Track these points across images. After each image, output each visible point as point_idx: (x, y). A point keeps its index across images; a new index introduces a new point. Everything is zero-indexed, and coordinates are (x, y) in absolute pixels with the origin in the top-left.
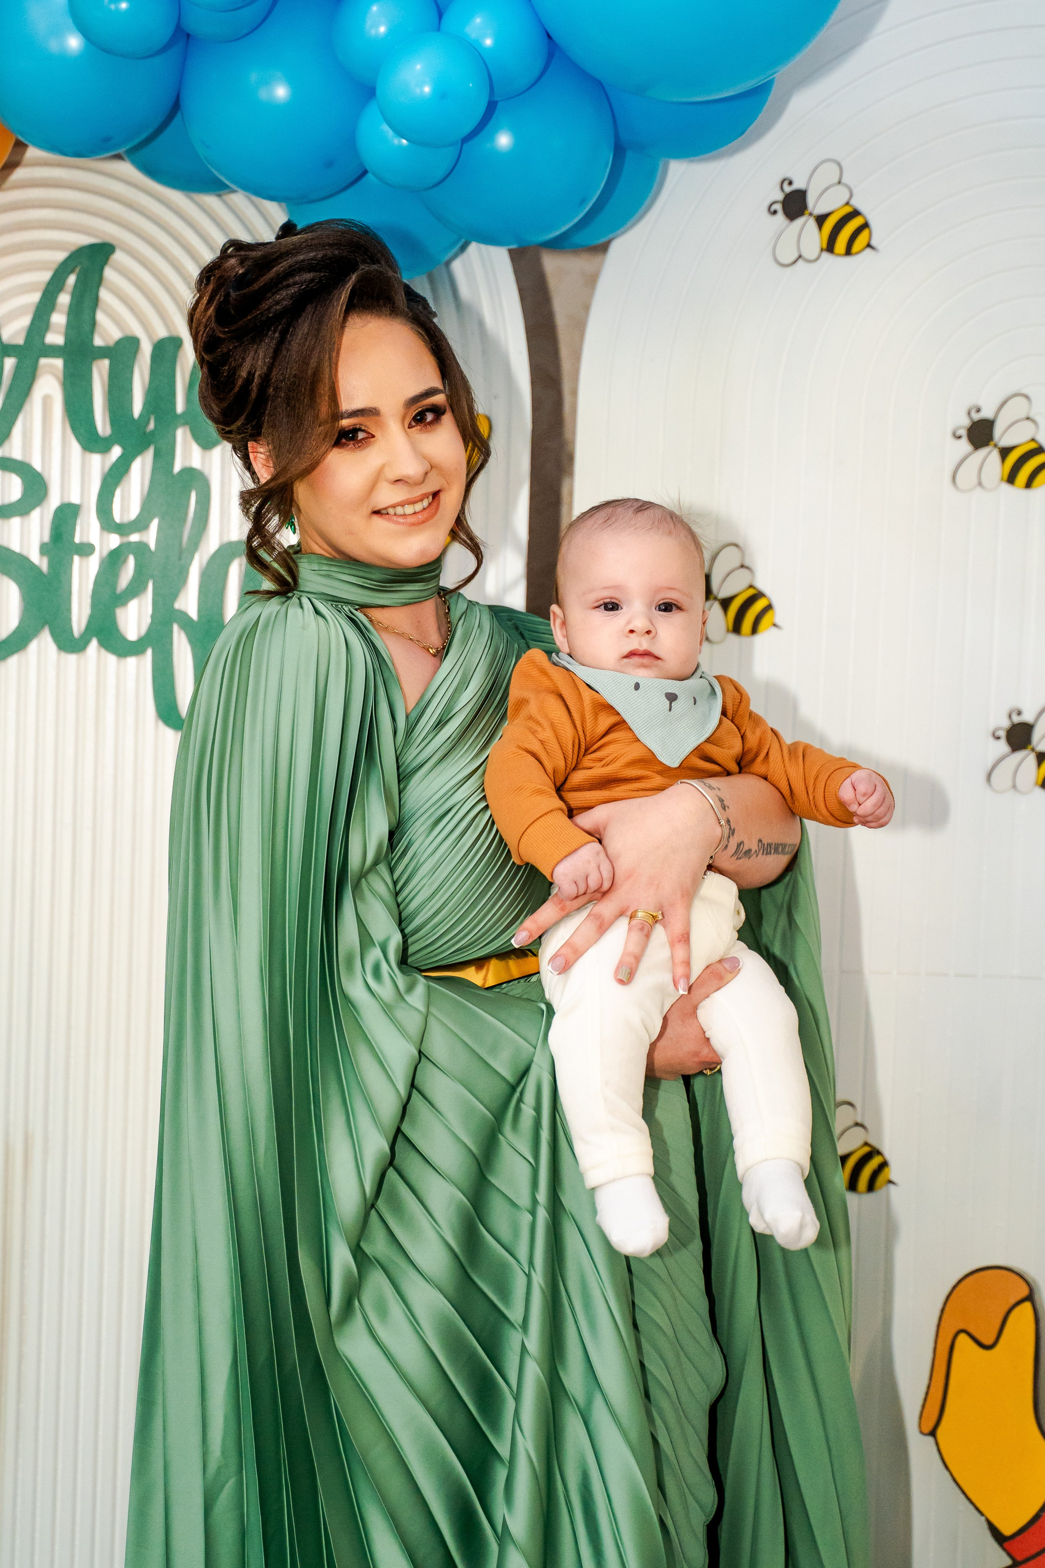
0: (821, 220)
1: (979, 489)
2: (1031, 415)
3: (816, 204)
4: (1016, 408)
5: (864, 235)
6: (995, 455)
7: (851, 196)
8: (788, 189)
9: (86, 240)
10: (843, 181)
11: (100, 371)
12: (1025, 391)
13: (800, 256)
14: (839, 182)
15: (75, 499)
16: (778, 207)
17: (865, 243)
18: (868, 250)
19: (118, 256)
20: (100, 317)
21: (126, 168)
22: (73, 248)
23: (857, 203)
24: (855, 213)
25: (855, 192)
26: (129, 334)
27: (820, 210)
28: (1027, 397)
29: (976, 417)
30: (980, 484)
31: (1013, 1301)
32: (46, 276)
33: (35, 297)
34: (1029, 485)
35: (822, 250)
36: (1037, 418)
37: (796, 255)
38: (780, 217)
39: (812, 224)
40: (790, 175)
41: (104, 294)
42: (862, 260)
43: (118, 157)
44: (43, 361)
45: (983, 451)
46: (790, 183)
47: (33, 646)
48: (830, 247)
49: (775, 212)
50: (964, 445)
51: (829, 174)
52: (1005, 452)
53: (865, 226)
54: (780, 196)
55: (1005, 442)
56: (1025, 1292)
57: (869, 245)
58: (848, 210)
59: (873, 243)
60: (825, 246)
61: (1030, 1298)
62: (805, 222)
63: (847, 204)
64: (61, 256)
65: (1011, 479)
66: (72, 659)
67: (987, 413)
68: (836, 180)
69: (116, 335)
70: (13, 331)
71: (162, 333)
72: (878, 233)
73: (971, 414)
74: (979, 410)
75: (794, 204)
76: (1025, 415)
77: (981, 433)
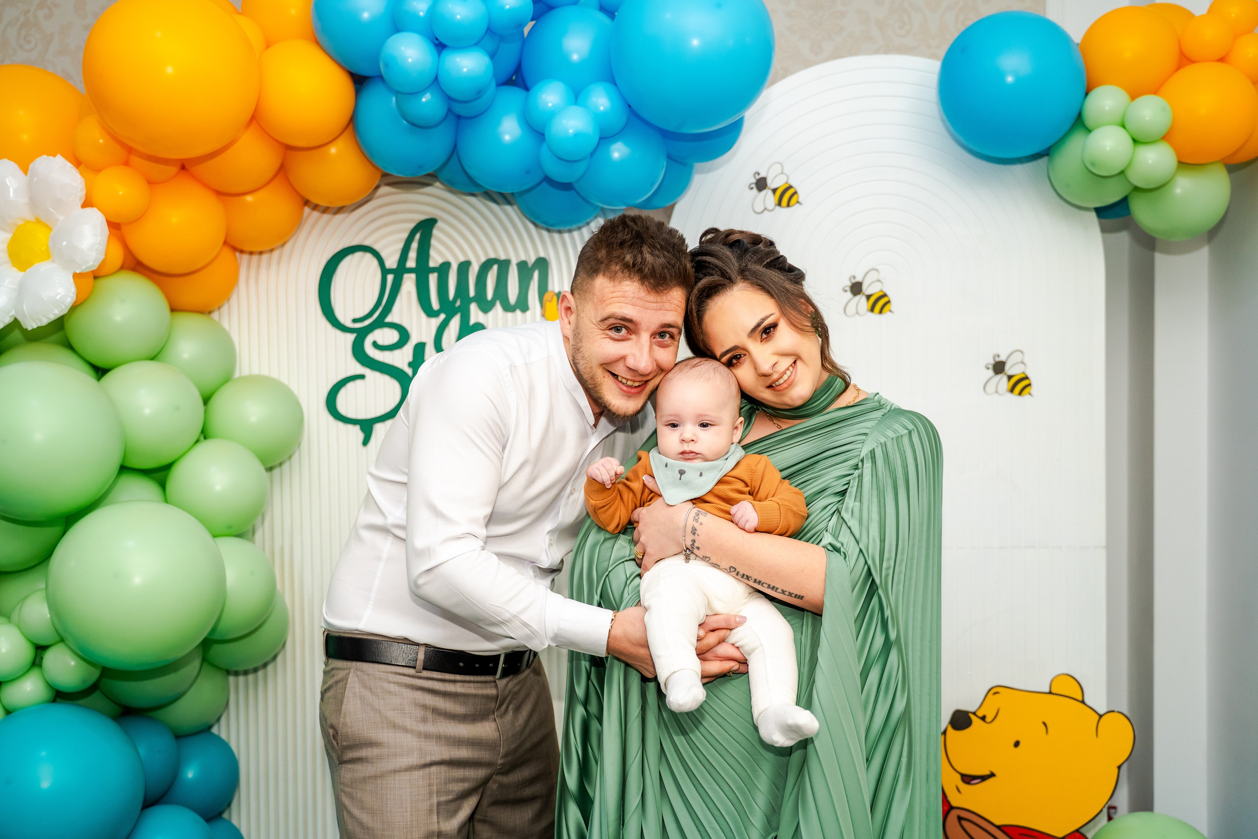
0: (774, 191)
1: (857, 315)
2: (881, 279)
3: (772, 183)
4: (873, 276)
5: (795, 197)
6: (864, 299)
7: (788, 179)
8: (758, 177)
9: (423, 217)
10: (785, 171)
11: (433, 279)
12: (877, 267)
13: (765, 209)
14: (782, 173)
15: (423, 340)
16: (754, 186)
17: (796, 201)
18: (798, 204)
19: (440, 224)
20: (432, 253)
22: (418, 222)
23: (791, 182)
24: (790, 187)
26: (446, 260)
27: (774, 186)
28: (877, 270)
29: (854, 281)
30: (857, 313)
32: (405, 235)
33: (401, 245)
34: (881, 312)
35: (776, 205)
36: (883, 280)
37: (763, 208)
38: (755, 190)
39: (770, 193)
40: (759, 171)
41: (433, 242)
42: (795, 208)
44: (406, 276)
45: (858, 297)
46: (759, 174)
48: (779, 204)
49: (752, 188)
51: (777, 169)
52: (868, 297)
53: (796, 193)
54: (754, 181)
55: (869, 292)
57: (798, 202)
58: (787, 186)
59: (800, 200)
60: (777, 202)
62: (767, 193)
63: (786, 183)
64: (412, 225)
65: (872, 310)
68: (780, 171)
69: (440, 261)
70: (391, 262)
71: (462, 259)
72: (802, 196)
73: (850, 280)
74: (854, 278)
75: (761, 184)
76: (876, 279)
77: (856, 288)
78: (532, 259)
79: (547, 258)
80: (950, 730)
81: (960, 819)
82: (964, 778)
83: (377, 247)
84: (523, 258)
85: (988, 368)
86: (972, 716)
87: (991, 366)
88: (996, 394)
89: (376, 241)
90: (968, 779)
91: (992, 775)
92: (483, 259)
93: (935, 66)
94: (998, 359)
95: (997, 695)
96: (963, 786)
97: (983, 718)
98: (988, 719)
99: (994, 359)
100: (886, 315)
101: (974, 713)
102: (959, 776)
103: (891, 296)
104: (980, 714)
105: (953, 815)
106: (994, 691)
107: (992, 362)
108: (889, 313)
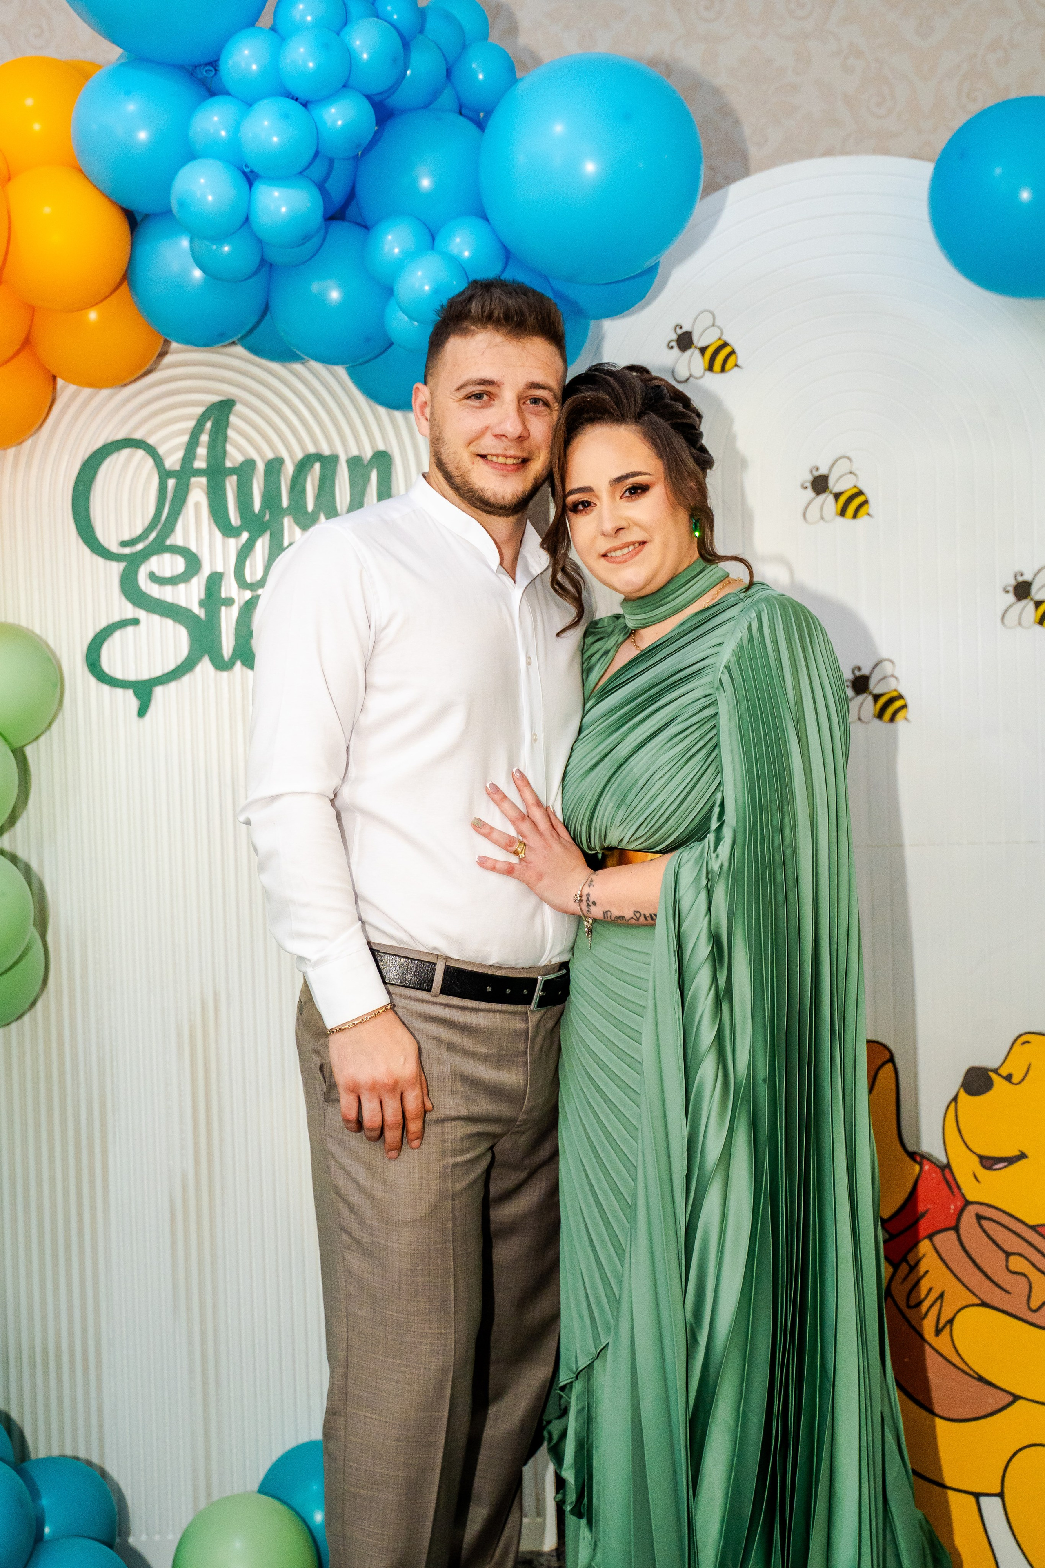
0: (703, 350)
1: (822, 521)
2: (853, 470)
3: (700, 341)
4: (842, 467)
5: (732, 358)
6: (831, 498)
7: (722, 333)
8: (679, 332)
9: (216, 398)
10: (717, 323)
12: (848, 454)
13: (692, 375)
14: (713, 325)
15: (220, 569)
16: (674, 344)
17: (733, 364)
18: (736, 369)
19: (238, 407)
20: (229, 448)
21: (239, 350)
22: (208, 404)
23: (726, 338)
24: (725, 345)
25: (724, 330)
26: (248, 457)
27: (702, 344)
28: (849, 458)
29: (816, 474)
30: (822, 518)
31: (880, 1063)
32: (192, 424)
33: (185, 438)
34: (855, 516)
35: (705, 370)
36: (857, 472)
37: (689, 375)
38: (676, 350)
39: (697, 353)
41: (230, 433)
43: (234, 343)
45: (822, 496)
46: (681, 328)
47: (198, 669)
48: (710, 368)
49: (672, 347)
50: (810, 493)
51: (707, 320)
52: (837, 496)
53: (733, 352)
54: (675, 337)
55: (837, 489)
56: (888, 1056)
57: (736, 365)
58: (720, 342)
59: (739, 363)
60: (707, 367)
61: (891, 1060)
62: (693, 354)
63: (720, 339)
64: (200, 410)
65: (843, 513)
66: (225, 674)
67: (823, 471)
68: (711, 323)
69: (240, 459)
70: (172, 461)
71: (270, 455)
72: (742, 356)
73: (811, 472)
74: (817, 469)
75: (684, 341)
76: (848, 470)
77: (820, 484)
78: (368, 454)
79: (389, 451)
80: (962, 1093)
81: (979, 1217)
82: (984, 1161)
83: (151, 441)
84: (355, 452)
85: (1008, 592)
86: (992, 1075)
87: (1011, 589)
88: (1019, 629)
89: (151, 432)
90: (988, 1162)
91: (1022, 1156)
92: (300, 455)
93: (927, 169)
94: (1020, 579)
95: (1026, 1046)
96: (982, 1172)
97: (1008, 1078)
98: (1015, 1079)
99: (1016, 578)
100: (863, 521)
101: (996, 1071)
102: (977, 1159)
103: (869, 493)
104: (1004, 1072)
105: (971, 1211)
106: (1021, 1039)
107: (1013, 582)
108: (867, 518)
